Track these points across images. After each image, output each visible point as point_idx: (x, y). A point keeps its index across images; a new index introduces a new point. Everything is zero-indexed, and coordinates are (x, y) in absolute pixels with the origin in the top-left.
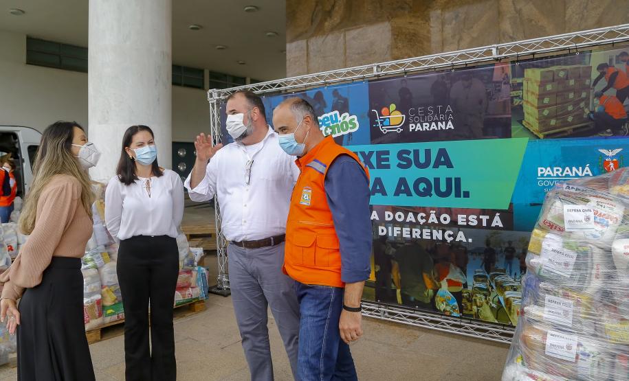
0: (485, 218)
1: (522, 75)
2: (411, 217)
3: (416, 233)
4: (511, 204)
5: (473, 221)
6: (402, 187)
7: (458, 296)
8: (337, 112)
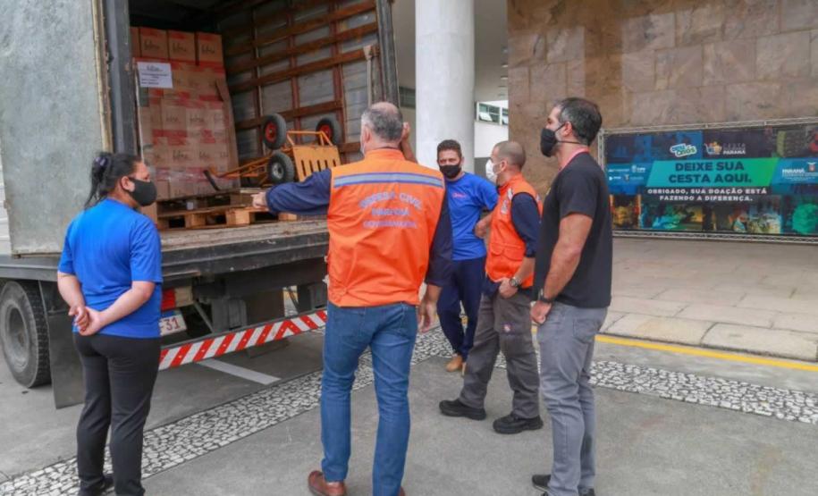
0: (758, 190)
1: (777, 133)
2: (722, 191)
3: (725, 198)
4: (771, 184)
5: (753, 191)
6: (719, 178)
7: (745, 224)
8: (684, 144)
